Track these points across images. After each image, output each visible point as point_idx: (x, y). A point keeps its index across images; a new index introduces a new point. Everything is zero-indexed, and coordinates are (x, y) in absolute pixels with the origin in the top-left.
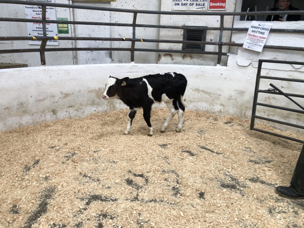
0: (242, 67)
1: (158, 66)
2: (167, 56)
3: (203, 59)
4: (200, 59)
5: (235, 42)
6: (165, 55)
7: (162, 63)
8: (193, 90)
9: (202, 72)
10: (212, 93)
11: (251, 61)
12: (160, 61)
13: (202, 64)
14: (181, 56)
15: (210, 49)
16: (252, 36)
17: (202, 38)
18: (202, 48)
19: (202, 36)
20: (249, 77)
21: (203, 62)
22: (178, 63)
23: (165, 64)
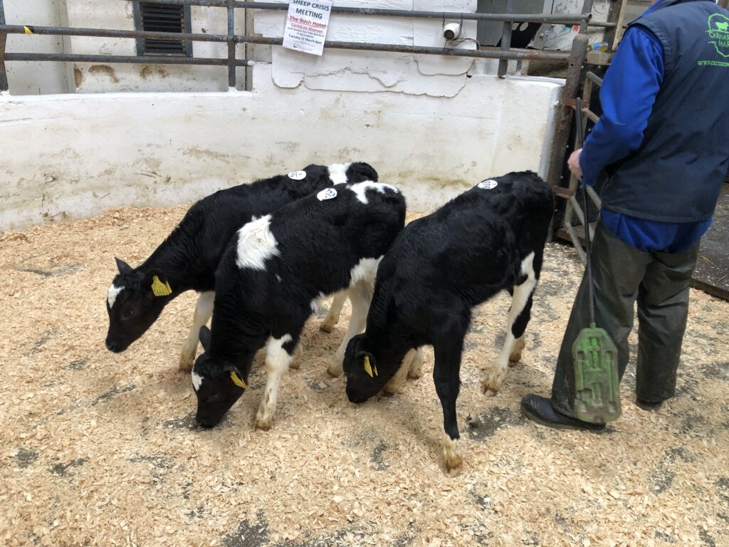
0: (286, 90)
1: (83, 100)
2: (98, 72)
3: (191, 77)
4: (185, 76)
5: (262, 35)
6: (93, 69)
7: (88, 92)
8: (184, 153)
9: (200, 106)
10: (230, 154)
11: (302, 76)
12: (81, 86)
13: (190, 89)
14: (136, 72)
15: (203, 53)
16: (299, 21)
17: (180, 25)
18: (184, 49)
19: (180, 20)
20: (302, 111)
21: (191, 83)
22: (131, 90)
23: (96, 92)
